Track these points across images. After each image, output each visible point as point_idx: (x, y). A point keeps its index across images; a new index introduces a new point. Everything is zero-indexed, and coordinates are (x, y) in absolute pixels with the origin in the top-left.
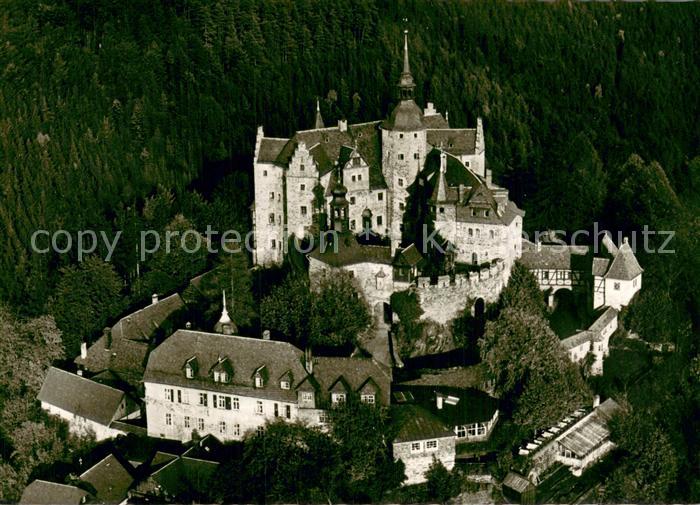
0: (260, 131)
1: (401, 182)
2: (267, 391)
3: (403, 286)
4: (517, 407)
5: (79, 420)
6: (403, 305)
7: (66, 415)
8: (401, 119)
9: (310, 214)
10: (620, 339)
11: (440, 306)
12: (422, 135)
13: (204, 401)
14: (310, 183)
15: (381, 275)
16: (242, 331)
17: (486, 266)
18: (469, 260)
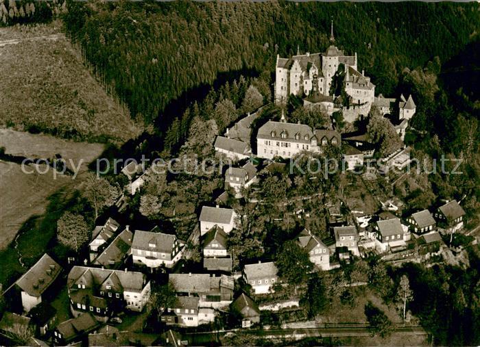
0: (278, 56)
1: (329, 75)
2: (300, 140)
3: (337, 110)
4: (381, 147)
5: (231, 153)
6: (337, 116)
7: (225, 152)
8: (330, 52)
9: (298, 86)
10: (409, 130)
11: (350, 117)
12: (337, 58)
13: (278, 144)
14: (299, 75)
15: (329, 106)
16: (289, 121)
17: (362, 104)
18: (357, 103)
